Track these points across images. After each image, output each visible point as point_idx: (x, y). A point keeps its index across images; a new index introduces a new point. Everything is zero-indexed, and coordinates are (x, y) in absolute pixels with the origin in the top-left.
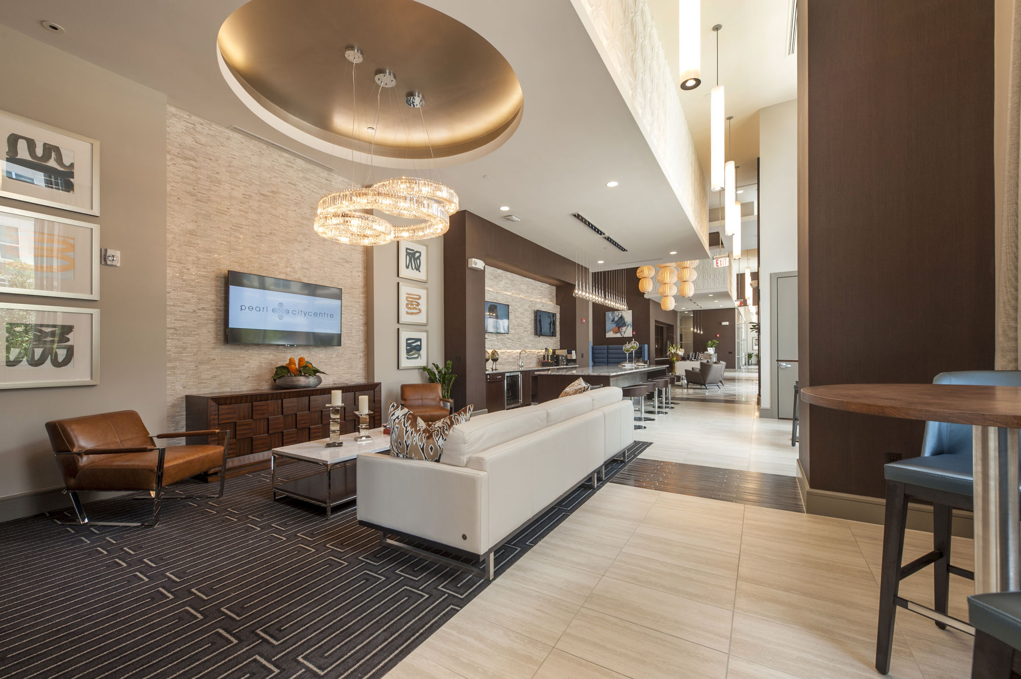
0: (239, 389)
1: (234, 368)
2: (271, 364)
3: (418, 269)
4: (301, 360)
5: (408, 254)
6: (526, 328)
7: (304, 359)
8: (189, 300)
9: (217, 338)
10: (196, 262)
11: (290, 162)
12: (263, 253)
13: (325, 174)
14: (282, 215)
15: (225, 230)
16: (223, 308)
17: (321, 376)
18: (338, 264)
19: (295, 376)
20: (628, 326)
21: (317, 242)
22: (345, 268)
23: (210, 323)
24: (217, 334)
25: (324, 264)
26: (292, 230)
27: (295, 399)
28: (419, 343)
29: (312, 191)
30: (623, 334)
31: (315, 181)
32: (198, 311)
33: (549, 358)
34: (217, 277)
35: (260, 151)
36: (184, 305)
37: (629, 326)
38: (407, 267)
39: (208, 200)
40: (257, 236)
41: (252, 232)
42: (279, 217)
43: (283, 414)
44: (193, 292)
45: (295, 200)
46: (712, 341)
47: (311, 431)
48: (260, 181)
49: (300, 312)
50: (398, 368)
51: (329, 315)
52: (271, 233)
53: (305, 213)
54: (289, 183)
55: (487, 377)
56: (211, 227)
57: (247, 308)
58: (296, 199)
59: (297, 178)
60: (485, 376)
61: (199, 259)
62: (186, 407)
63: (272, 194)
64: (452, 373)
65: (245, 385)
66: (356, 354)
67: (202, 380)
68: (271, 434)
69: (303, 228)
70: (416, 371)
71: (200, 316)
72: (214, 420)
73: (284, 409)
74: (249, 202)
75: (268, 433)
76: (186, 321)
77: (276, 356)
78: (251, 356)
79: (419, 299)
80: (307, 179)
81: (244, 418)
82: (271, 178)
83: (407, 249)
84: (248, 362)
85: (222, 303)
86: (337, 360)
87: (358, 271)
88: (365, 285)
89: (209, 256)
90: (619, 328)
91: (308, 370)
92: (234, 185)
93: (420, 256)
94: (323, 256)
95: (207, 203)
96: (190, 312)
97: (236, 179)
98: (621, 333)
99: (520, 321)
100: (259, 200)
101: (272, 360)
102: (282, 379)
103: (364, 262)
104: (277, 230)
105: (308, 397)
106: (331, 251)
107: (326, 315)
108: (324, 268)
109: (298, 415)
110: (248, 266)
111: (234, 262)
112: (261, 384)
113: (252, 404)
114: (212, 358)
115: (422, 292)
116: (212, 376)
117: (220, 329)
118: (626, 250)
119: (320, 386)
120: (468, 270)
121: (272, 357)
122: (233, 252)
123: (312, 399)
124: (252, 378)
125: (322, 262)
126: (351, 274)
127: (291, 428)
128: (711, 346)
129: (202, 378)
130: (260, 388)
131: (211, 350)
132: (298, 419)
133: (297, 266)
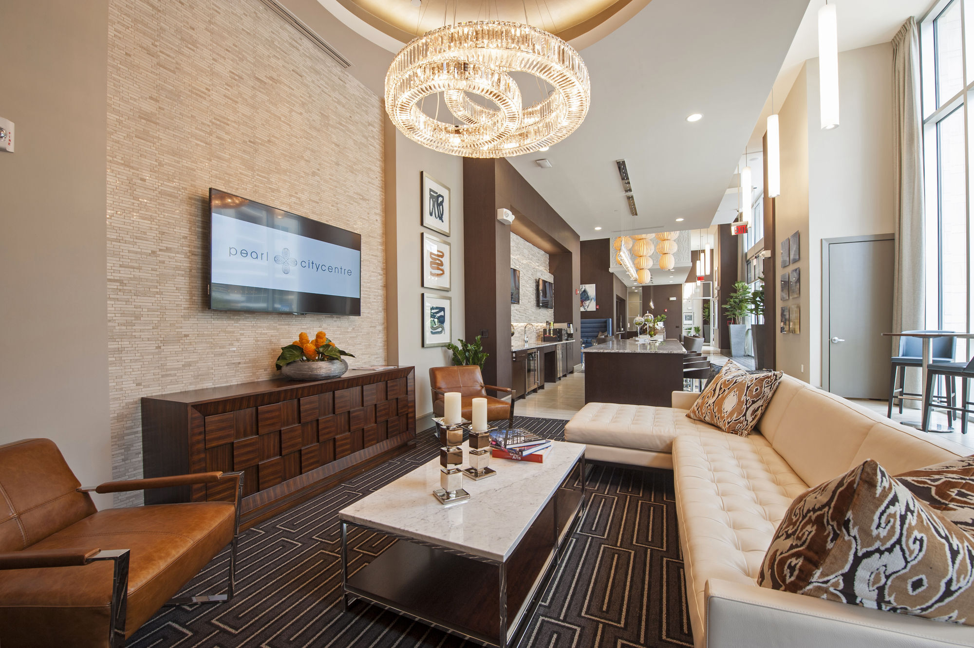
0: (227, 382)
1: (218, 350)
2: (271, 342)
3: (441, 218)
4: (319, 336)
5: (431, 197)
7: (325, 335)
8: (145, 233)
9: (192, 302)
10: (155, 169)
11: (296, 42)
12: (258, 170)
13: (337, 70)
14: (284, 116)
15: (203, 123)
16: (200, 250)
17: (347, 361)
18: (354, 201)
19: (308, 360)
20: (592, 300)
21: (329, 165)
22: (361, 208)
23: (179, 275)
24: (191, 295)
25: (337, 199)
26: (297, 142)
27: (315, 398)
28: (442, 313)
29: (323, 91)
30: (586, 308)
31: (326, 77)
32: (160, 253)
33: (552, 333)
34: (190, 198)
35: (255, 13)
36: (135, 240)
37: (593, 300)
38: (431, 214)
39: (177, 68)
40: (250, 141)
41: (243, 134)
42: (280, 118)
43: (300, 422)
44: (151, 219)
45: (301, 99)
46: (660, 316)
47: (337, 444)
48: (254, 58)
49: (311, 264)
50: (423, 346)
51: (346, 271)
52: (269, 141)
53: (314, 121)
54: (293, 71)
55: (512, 355)
56: (181, 114)
57: (239, 253)
58: (302, 97)
59: (304, 66)
60: (511, 354)
61: (161, 164)
62: (143, 418)
63: (271, 82)
64: (483, 351)
65: (234, 376)
66: (375, 327)
67: (167, 370)
68: (284, 456)
69: (311, 141)
70: (440, 349)
71: (163, 262)
72: (198, 442)
73: (302, 415)
74: (239, 87)
75: (281, 455)
76: (139, 268)
77: (278, 329)
78: (243, 329)
79: (442, 256)
80: (317, 72)
81: (245, 435)
82: (269, 56)
83: (431, 190)
84: (238, 340)
85: (198, 243)
86: (354, 335)
87: (376, 214)
88: (383, 234)
89: (178, 162)
90: (582, 302)
91: (331, 351)
92: (218, 54)
93: (442, 202)
94: (336, 187)
95: (174, 72)
96: (145, 254)
97: (220, 46)
98: (584, 307)
99: (525, 290)
100: (253, 87)
101: (272, 336)
102: (294, 365)
103: (382, 202)
104: (278, 138)
105: (332, 392)
106: (345, 181)
107: (343, 270)
108: (337, 204)
109: (320, 421)
110: (237, 187)
111: (216, 177)
112: (257, 373)
113: (257, 410)
114: (183, 333)
115: (446, 249)
116: (183, 363)
117: (196, 285)
118: (636, 214)
119: (346, 375)
120: (497, 223)
121: (272, 332)
122: (214, 162)
123: (336, 395)
124: (244, 365)
125: (335, 195)
126: (368, 217)
127: (312, 443)
128: (661, 321)
129: (169, 367)
130: (256, 380)
131: (182, 319)
132: (320, 428)
133: (304, 197)
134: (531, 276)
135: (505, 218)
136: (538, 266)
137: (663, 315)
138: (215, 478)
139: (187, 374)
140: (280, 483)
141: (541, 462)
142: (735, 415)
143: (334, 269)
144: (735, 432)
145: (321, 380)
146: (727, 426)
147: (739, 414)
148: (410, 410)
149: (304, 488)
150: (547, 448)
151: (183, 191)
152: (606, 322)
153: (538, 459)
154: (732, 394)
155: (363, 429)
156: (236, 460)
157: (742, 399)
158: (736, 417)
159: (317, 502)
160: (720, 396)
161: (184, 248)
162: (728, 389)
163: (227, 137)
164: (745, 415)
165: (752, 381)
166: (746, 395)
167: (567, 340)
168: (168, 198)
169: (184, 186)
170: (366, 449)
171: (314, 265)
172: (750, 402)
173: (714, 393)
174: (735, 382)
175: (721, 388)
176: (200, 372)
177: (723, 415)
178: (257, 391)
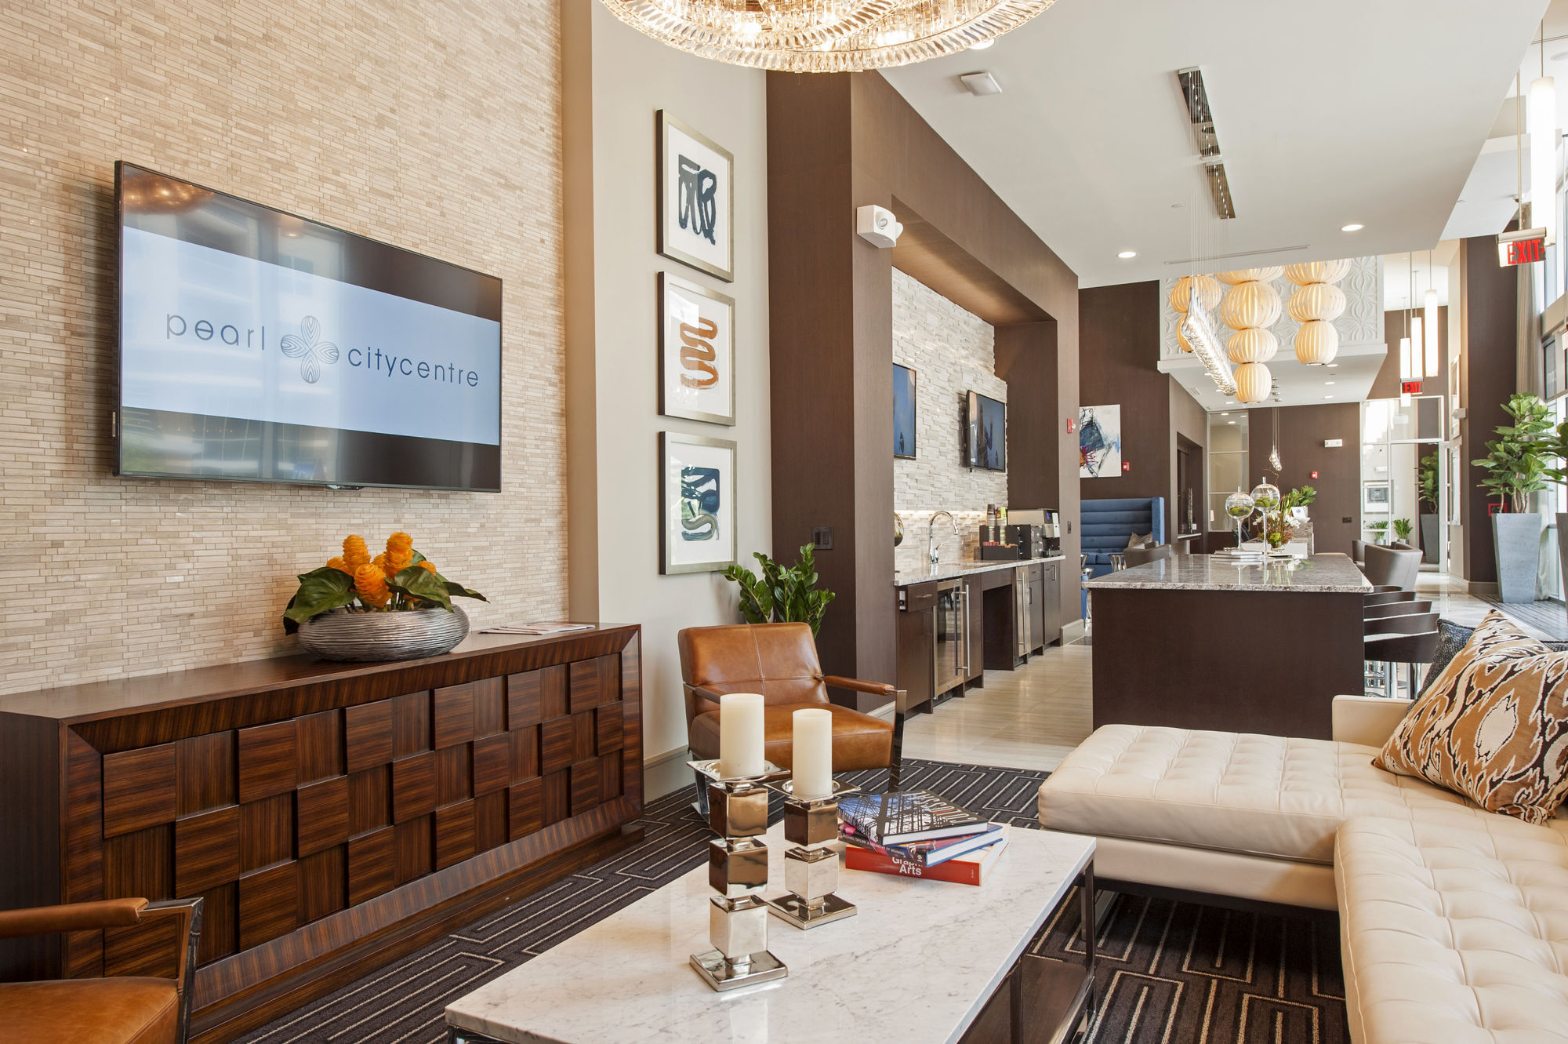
0: (160, 664)
1: (137, 581)
2: (272, 562)
3: (708, 232)
4: (396, 544)
5: (684, 176)
6: (943, 445)
7: (409, 543)
9: (70, 456)
12: (239, 113)
16: (91, 323)
17: (466, 611)
18: (483, 192)
19: (366, 608)
20: (1110, 447)
21: (421, 99)
22: (503, 209)
23: (39, 387)
24: (69, 437)
25: (441, 185)
26: (337, 38)
27: (384, 706)
28: (711, 485)
30: (1095, 468)
33: (1002, 536)
34: (67, 188)
37: (1113, 448)
38: (683, 223)
40: (218, 39)
41: (199, 19)
43: (344, 771)
46: (1300, 490)
47: (441, 828)
49: (374, 358)
50: (662, 570)
51: (464, 376)
52: (266, 38)
55: (897, 596)
57: (191, 328)
60: (893, 592)
64: (819, 586)
65: (178, 649)
66: (537, 521)
68: (304, 858)
69: (373, 35)
70: (706, 580)
72: (85, 821)
73: (349, 750)
75: (295, 855)
77: (289, 528)
78: (201, 528)
79: (712, 334)
81: (205, 804)
83: (683, 160)
84: (187, 556)
85: (88, 304)
86: (483, 542)
87: (540, 224)
88: (559, 276)
90: (1084, 453)
91: (426, 584)
93: (713, 189)
94: (438, 156)
98: (1089, 467)
99: (931, 423)
101: (274, 545)
102: (330, 621)
103: (556, 192)
104: (289, 30)
105: (426, 693)
106: (461, 141)
107: (456, 373)
108: (440, 198)
109: (396, 769)
110: (185, 157)
111: (133, 133)
112: (236, 642)
113: (236, 736)
114: (49, 537)
115: (720, 315)
116: (49, 615)
117: (82, 412)
118: (1232, 215)
119: (465, 648)
120: (857, 249)
121: (274, 534)
122: (126, 94)
123: (438, 701)
124: (204, 621)
125: (435, 177)
126: (521, 234)
127: (375, 825)
128: (1300, 503)
129: (11, 626)
130: (233, 661)
131: (47, 502)
132: (396, 785)
133: (357, 182)
134: (946, 385)
135: (877, 230)
136: (966, 357)
137: (1306, 489)
138: (128, 914)
139: (58, 642)
140: (292, 929)
141: (975, 882)
142: (1512, 764)
143: (432, 369)
144: (1511, 810)
145: (399, 660)
146: (1488, 794)
147: (1523, 760)
148: (629, 741)
149: (354, 944)
150: (992, 844)
151: (48, 169)
152: (1148, 507)
153: (965, 874)
154: (1503, 704)
155: (507, 790)
156: (181, 868)
157: (1531, 720)
158: (1515, 769)
159: (388, 982)
160: (1468, 711)
161: (52, 317)
162: (1492, 690)
163: (159, 29)
164: (1540, 763)
165: (1559, 669)
166: (1541, 708)
167: (1044, 555)
168: (11, 187)
169: (50, 156)
170: (514, 844)
171: (382, 359)
172: (1553, 728)
173: (1451, 702)
174: (1512, 673)
175: (1469, 689)
176: (90, 639)
177: (1476, 762)
178: (236, 688)
